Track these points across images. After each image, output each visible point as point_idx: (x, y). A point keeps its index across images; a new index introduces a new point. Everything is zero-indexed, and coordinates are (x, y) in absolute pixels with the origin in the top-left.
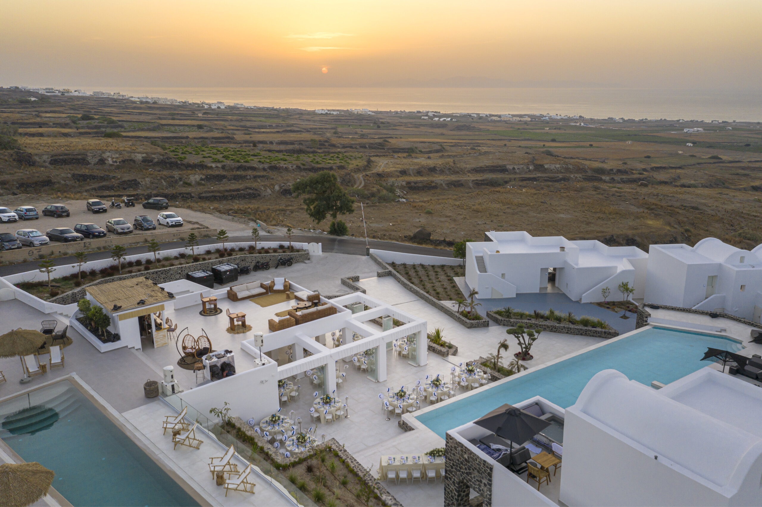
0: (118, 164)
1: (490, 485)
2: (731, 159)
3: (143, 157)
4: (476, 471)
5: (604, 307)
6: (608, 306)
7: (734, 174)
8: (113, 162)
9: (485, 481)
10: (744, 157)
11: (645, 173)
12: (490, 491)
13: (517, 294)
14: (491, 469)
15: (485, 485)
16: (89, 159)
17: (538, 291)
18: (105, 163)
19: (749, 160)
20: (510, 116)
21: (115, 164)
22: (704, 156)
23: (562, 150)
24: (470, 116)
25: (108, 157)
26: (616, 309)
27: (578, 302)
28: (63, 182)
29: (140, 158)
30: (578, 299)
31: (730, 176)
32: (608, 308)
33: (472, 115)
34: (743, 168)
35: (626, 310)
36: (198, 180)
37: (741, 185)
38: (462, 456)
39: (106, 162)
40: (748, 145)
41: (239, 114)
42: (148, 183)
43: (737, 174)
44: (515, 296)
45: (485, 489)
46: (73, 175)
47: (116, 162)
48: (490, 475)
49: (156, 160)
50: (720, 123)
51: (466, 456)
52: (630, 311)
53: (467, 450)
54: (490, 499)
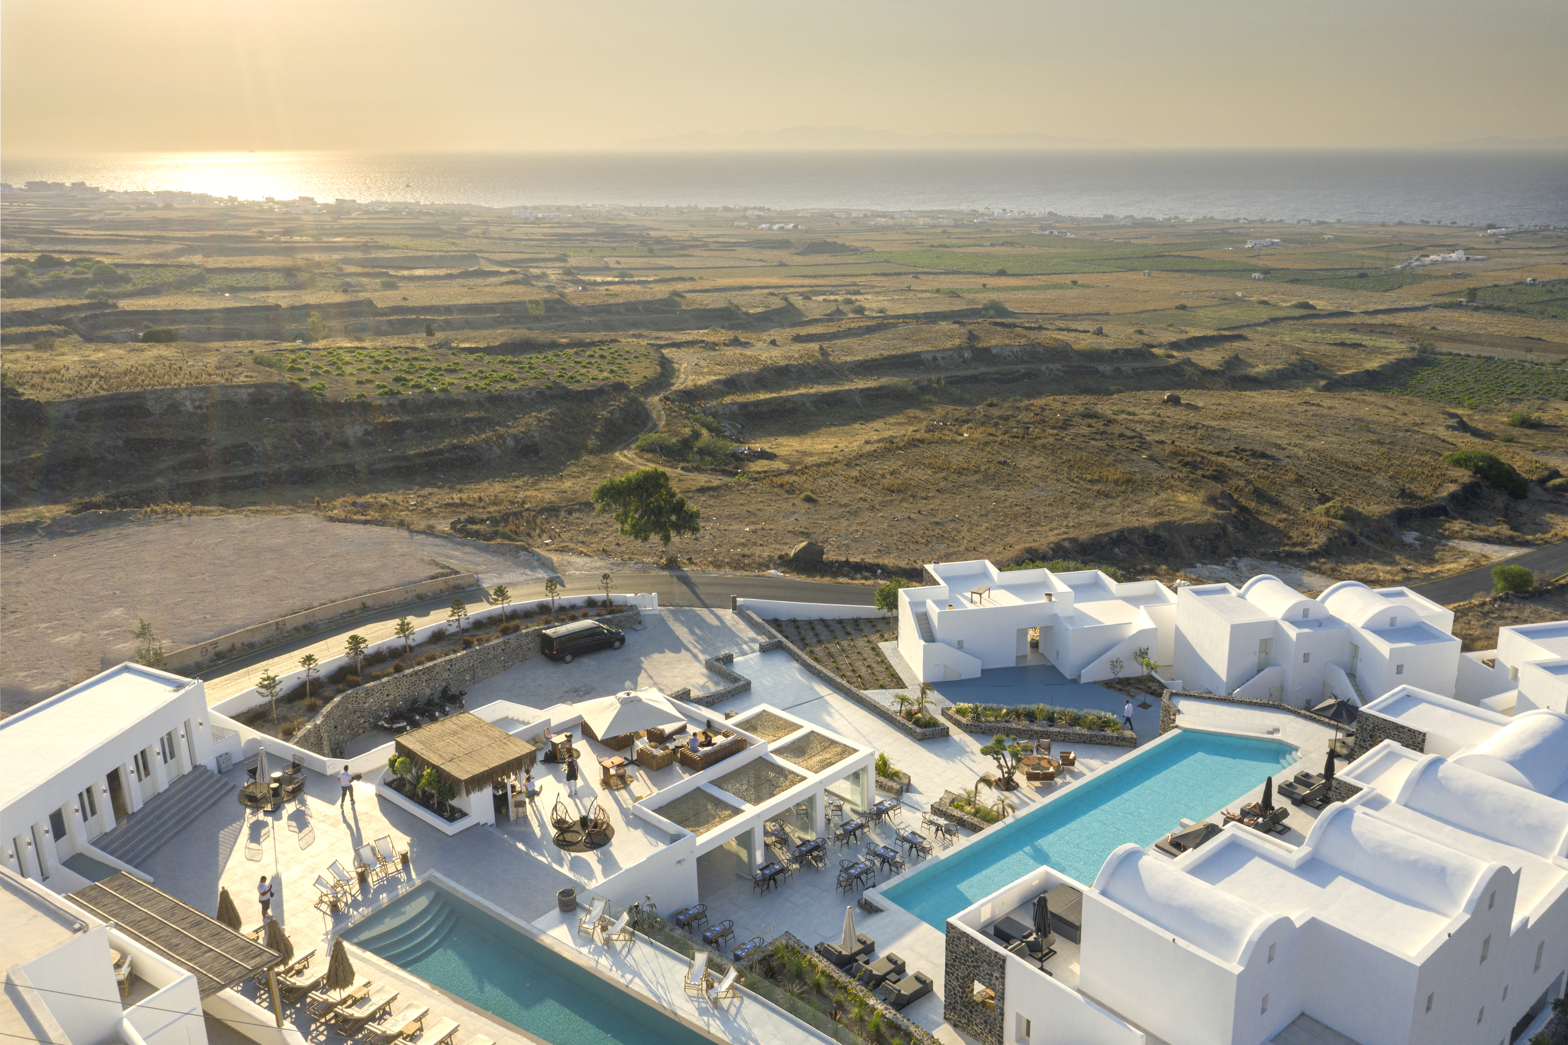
0: (204, 410)
1: (1003, 978)
2: (1331, 308)
3: (249, 395)
4: (985, 964)
5: (1114, 688)
6: (1119, 686)
7: (1335, 344)
8: (196, 408)
9: (996, 974)
10: (1355, 302)
11: (1175, 353)
12: (1003, 984)
13: (983, 671)
14: (1004, 961)
15: (997, 978)
16: (150, 404)
17: (1012, 664)
18: (180, 411)
19: (1363, 308)
20: (913, 215)
21: (199, 411)
22: (1283, 301)
23: (1020, 295)
24: (832, 216)
25: (186, 398)
26: (1133, 691)
27: (1075, 681)
28: (110, 457)
29: (245, 397)
30: (1075, 677)
31: (1329, 347)
32: (1120, 690)
33: (836, 214)
34: (1354, 329)
35: (1147, 692)
36: (360, 434)
37: (1347, 368)
38: (968, 947)
39: (182, 408)
40: (1363, 276)
41: (359, 230)
42: (269, 447)
43: (1342, 344)
44: (979, 675)
45: (997, 983)
46: (128, 442)
47: (200, 407)
48: (1003, 967)
49: (275, 399)
50: (1313, 225)
51: (973, 948)
52: (1152, 694)
53: (973, 941)
54: (1003, 994)
